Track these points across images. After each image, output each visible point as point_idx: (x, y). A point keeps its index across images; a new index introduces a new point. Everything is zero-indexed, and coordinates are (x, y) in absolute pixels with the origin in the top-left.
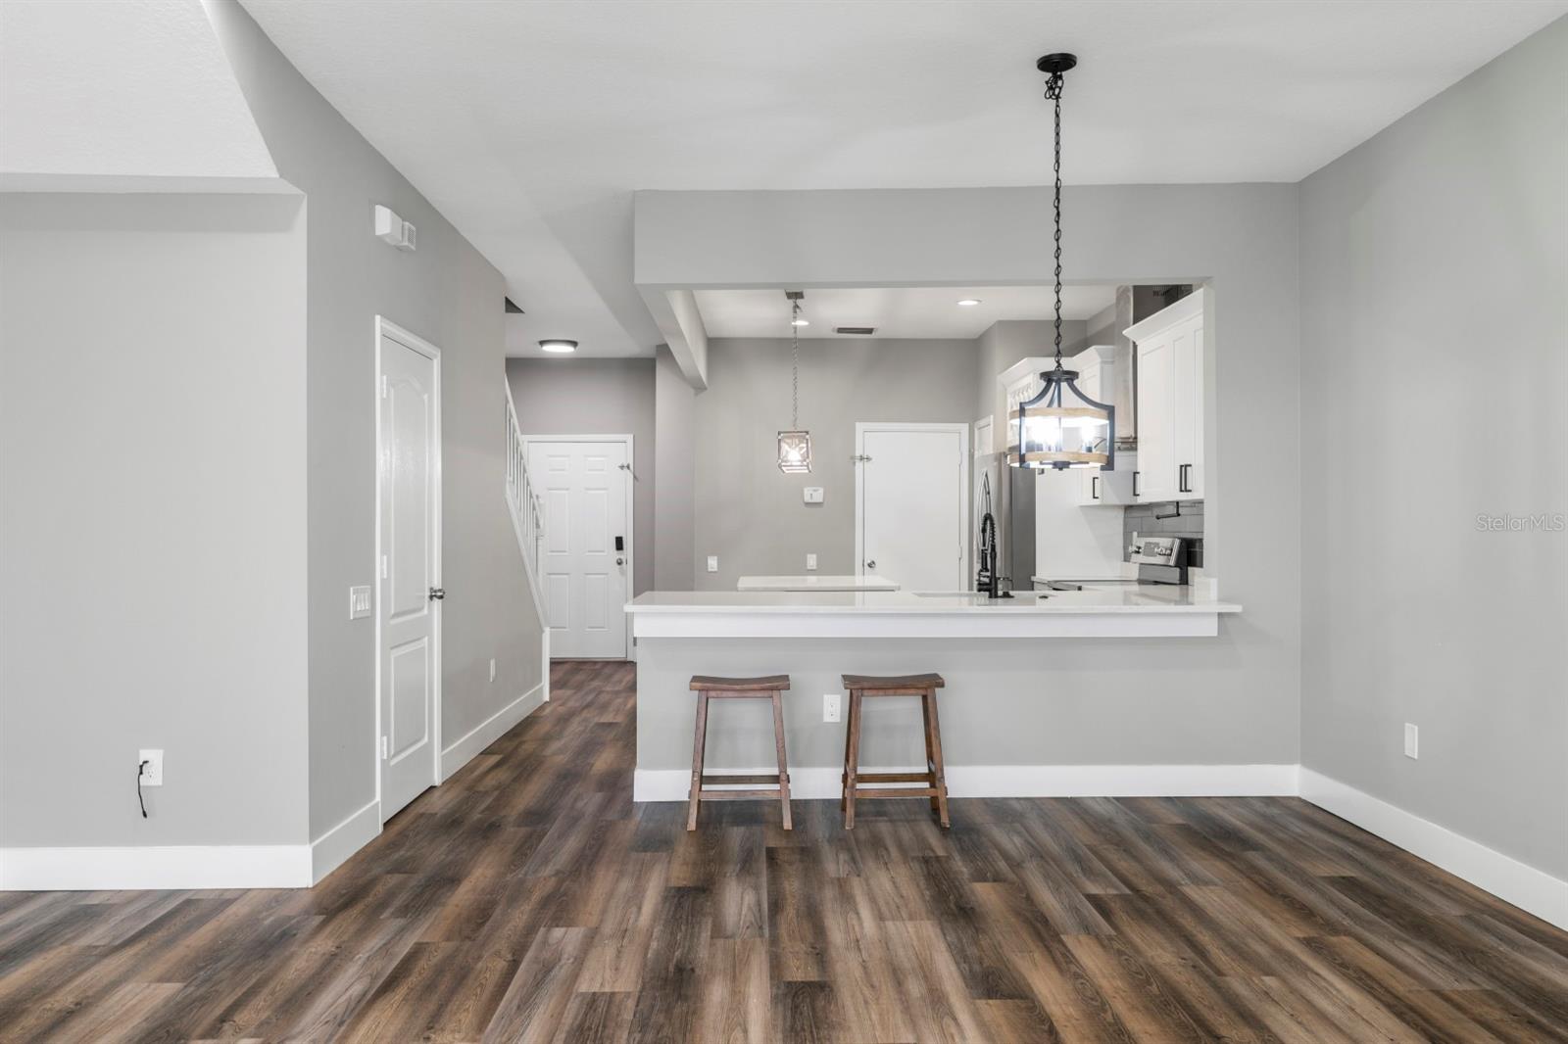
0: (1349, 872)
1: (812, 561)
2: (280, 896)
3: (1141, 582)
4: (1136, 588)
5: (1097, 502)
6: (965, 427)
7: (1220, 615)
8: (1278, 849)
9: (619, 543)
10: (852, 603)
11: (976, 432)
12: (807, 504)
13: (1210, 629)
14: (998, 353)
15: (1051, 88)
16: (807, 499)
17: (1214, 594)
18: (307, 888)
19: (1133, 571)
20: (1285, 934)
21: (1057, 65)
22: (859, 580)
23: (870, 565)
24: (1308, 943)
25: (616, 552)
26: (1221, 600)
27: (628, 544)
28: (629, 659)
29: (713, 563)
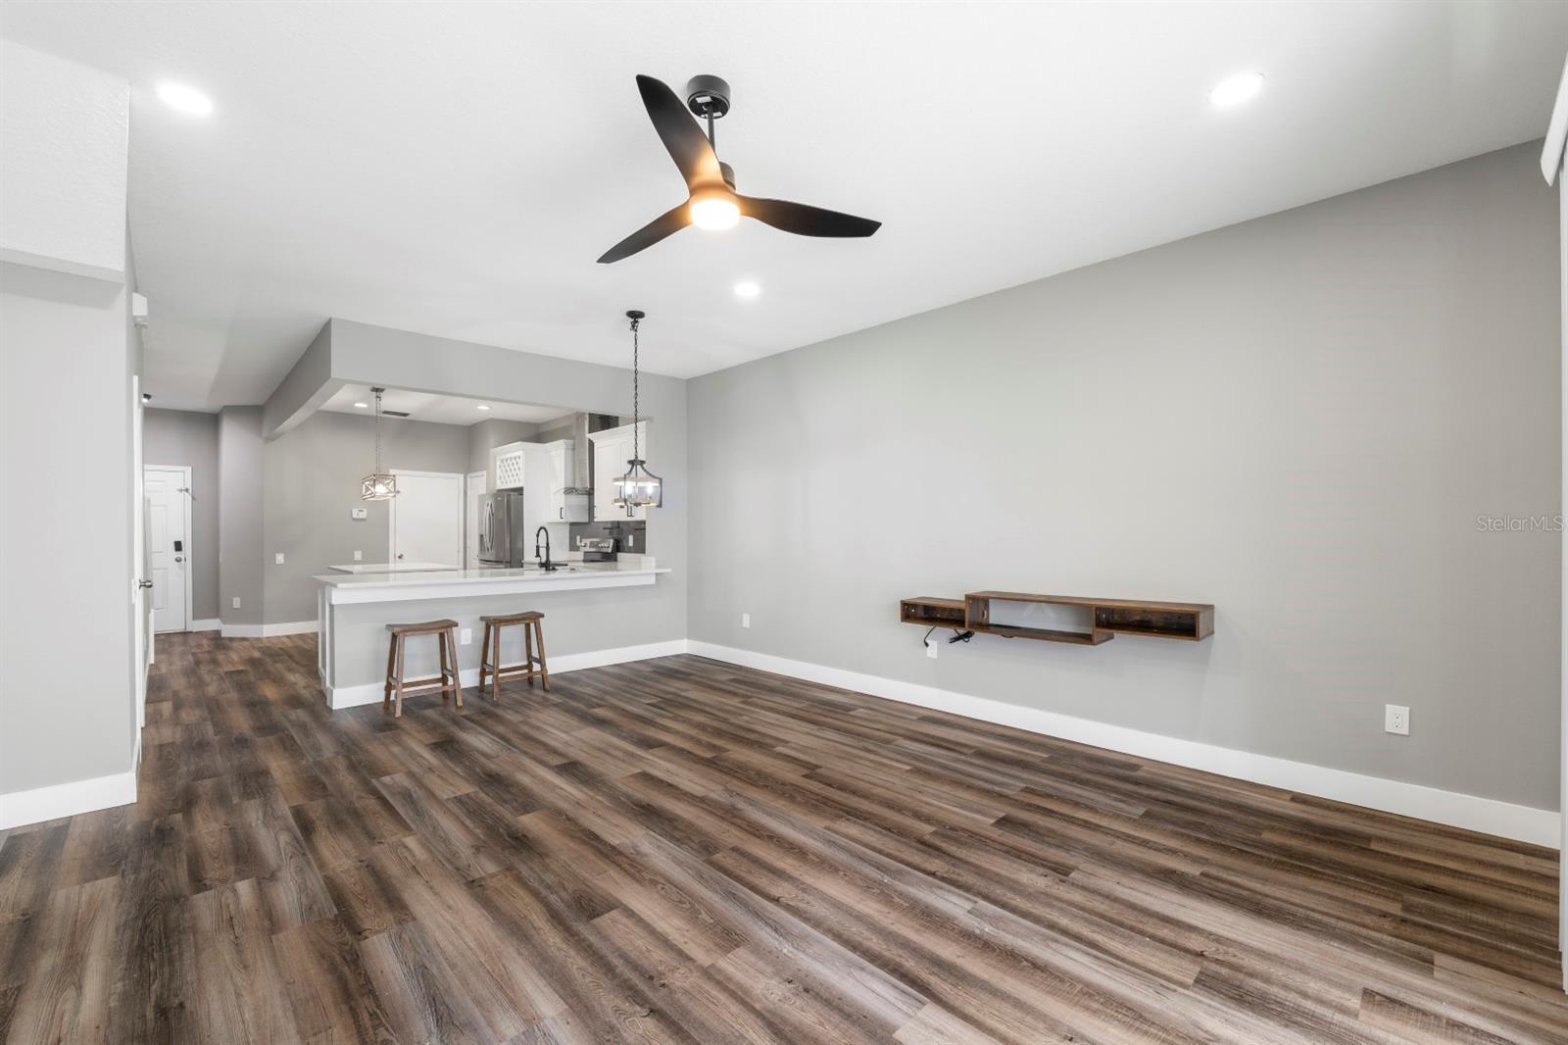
0: (732, 677)
1: (358, 555)
2: (113, 814)
3: (585, 561)
4: (582, 564)
5: (561, 520)
6: (461, 476)
7: (657, 574)
8: (699, 673)
9: (178, 546)
10: (387, 580)
11: (469, 479)
12: (354, 519)
13: (652, 580)
14: (492, 438)
15: (633, 326)
16: (355, 516)
17: (654, 564)
18: (132, 804)
19: (579, 555)
20: (735, 702)
21: (635, 316)
22: (392, 566)
23: (400, 557)
24: (743, 702)
25: (174, 552)
26: (658, 567)
27: (187, 547)
28: (187, 630)
29: (280, 558)
